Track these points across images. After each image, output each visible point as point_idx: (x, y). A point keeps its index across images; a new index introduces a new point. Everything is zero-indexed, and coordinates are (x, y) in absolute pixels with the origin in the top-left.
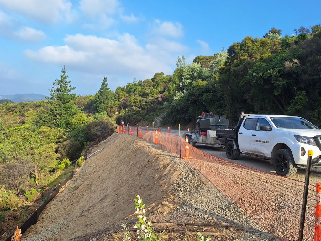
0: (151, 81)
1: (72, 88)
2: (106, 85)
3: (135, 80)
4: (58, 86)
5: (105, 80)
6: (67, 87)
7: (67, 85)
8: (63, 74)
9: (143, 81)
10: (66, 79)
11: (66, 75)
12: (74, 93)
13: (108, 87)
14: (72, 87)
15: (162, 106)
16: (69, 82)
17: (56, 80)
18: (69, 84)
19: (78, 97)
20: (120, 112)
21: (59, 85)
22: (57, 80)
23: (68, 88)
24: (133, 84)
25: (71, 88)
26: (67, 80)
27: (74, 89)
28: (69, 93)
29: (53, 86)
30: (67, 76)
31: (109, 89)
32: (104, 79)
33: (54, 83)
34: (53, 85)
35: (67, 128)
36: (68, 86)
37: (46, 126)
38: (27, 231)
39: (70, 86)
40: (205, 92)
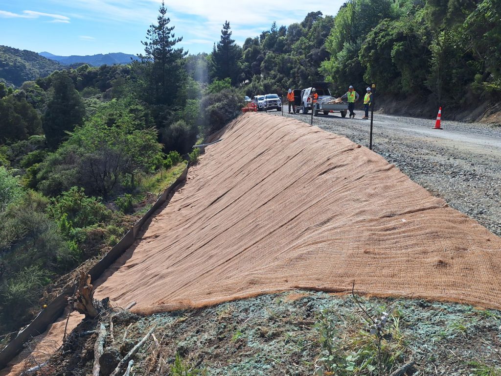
0: (301, 26)
1: (177, 39)
2: (230, 34)
3: (274, 25)
4: (156, 37)
5: (227, 26)
6: (169, 37)
7: (169, 33)
8: (161, 15)
9: (287, 28)
10: (166, 24)
11: (166, 16)
12: (180, 48)
13: (231, 38)
14: (176, 37)
15: (319, 69)
16: (172, 29)
17: (151, 26)
18: (172, 32)
19: (186, 53)
20: (250, 81)
21: (157, 34)
22: (153, 26)
23: (171, 39)
24: (271, 32)
25: (174, 38)
26: (169, 26)
27: (180, 40)
28: (172, 47)
29: (148, 36)
30: (168, 19)
31: (234, 41)
32: (225, 25)
33: (148, 31)
34: (148, 34)
36: (170, 35)
39: (173, 36)
40: (397, 40)
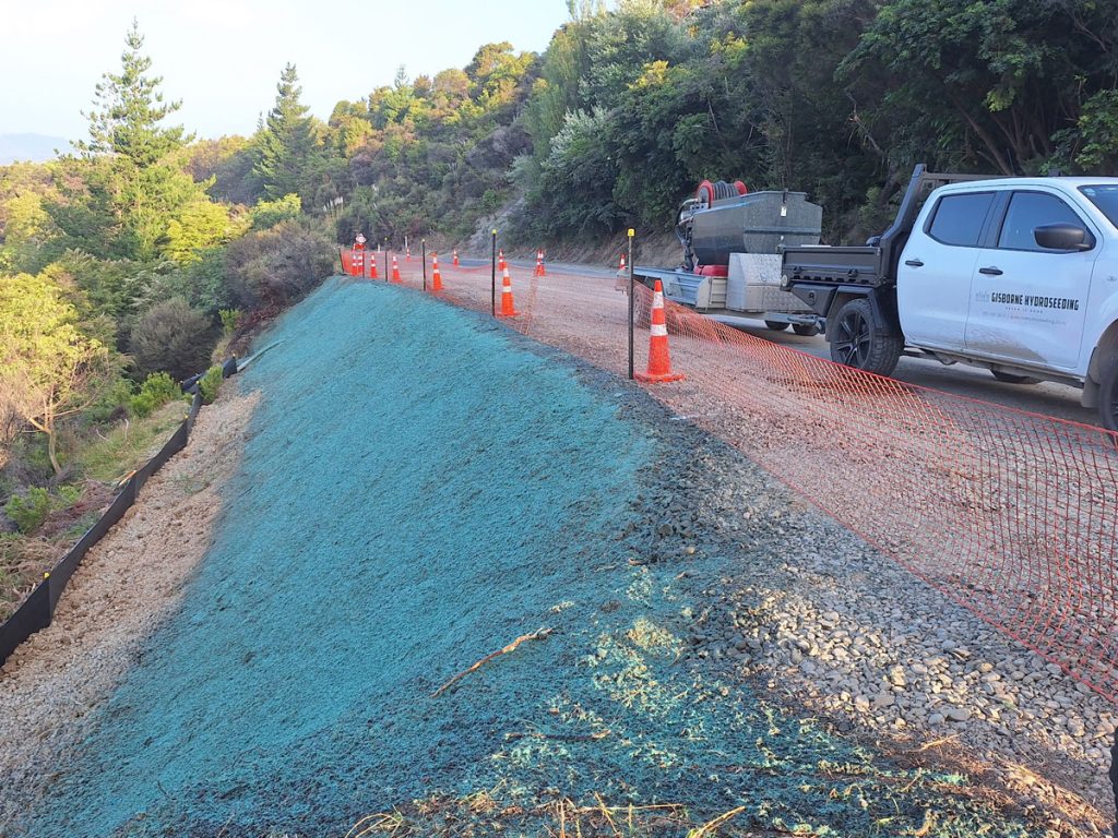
0: (464, 77)
1: (169, 105)
2: (295, 96)
3: (401, 75)
4: (113, 100)
5: (290, 74)
6: (149, 102)
7: (147, 92)
8: (130, 50)
9: (431, 79)
10: (142, 70)
11: (141, 54)
12: (175, 125)
13: (301, 101)
14: (168, 100)
15: (508, 174)
16: (155, 82)
17: (104, 76)
18: (156, 89)
19: (190, 139)
20: (348, 200)
21: (120, 95)
22: (111, 77)
23: (155, 106)
24: (395, 89)
25: (162, 104)
26: (149, 75)
27: (176, 107)
28: (157, 124)
29: (97, 99)
30: (148, 60)
31: (305, 109)
32: (285, 72)
33: (98, 87)
34: (98, 94)
35: (157, 257)
36: (152, 96)
37: (78, 250)
38: (12, 657)
39: (159, 99)
40: (684, 111)
